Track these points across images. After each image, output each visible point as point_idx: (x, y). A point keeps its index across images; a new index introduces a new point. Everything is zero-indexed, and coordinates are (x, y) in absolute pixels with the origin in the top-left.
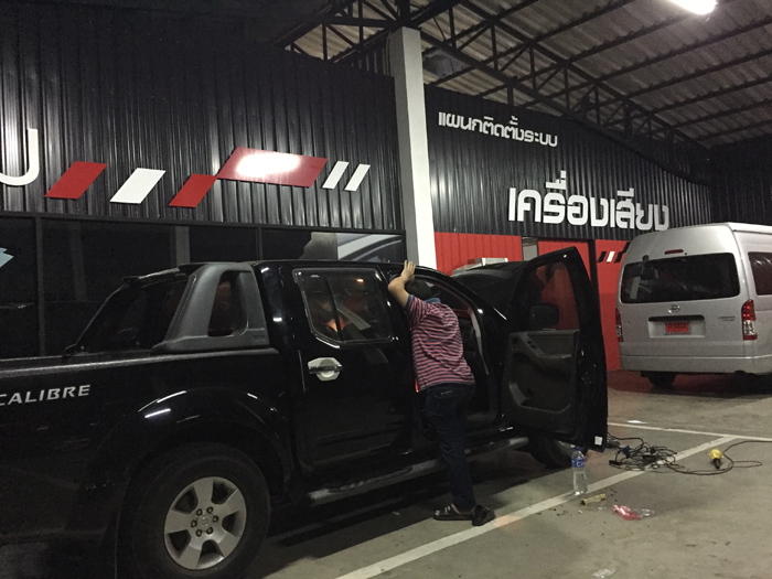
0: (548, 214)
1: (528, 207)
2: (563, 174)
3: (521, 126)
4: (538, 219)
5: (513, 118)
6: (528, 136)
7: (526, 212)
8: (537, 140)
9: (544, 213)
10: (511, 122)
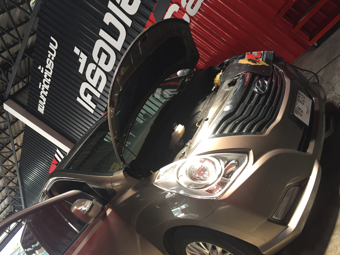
0: (98, 85)
1: (89, 97)
2: (77, 51)
3: (44, 65)
4: (98, 95)
5: (39, 68)
6: (50, 64)
7: (92, 100)
8: (53, 58)
9: (96, 89)
10: (42, 71)
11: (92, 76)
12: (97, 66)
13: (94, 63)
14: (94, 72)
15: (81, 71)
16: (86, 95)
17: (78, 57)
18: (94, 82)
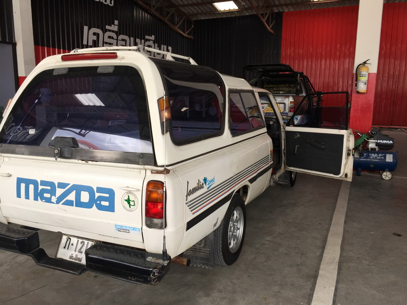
11: (110, 37)
12: (117, 40)
13: (117, 38)
14: (113, 38)
15: (108, 27)
16: (94, 34)
17: (113, 24)
18: (107, 40)
